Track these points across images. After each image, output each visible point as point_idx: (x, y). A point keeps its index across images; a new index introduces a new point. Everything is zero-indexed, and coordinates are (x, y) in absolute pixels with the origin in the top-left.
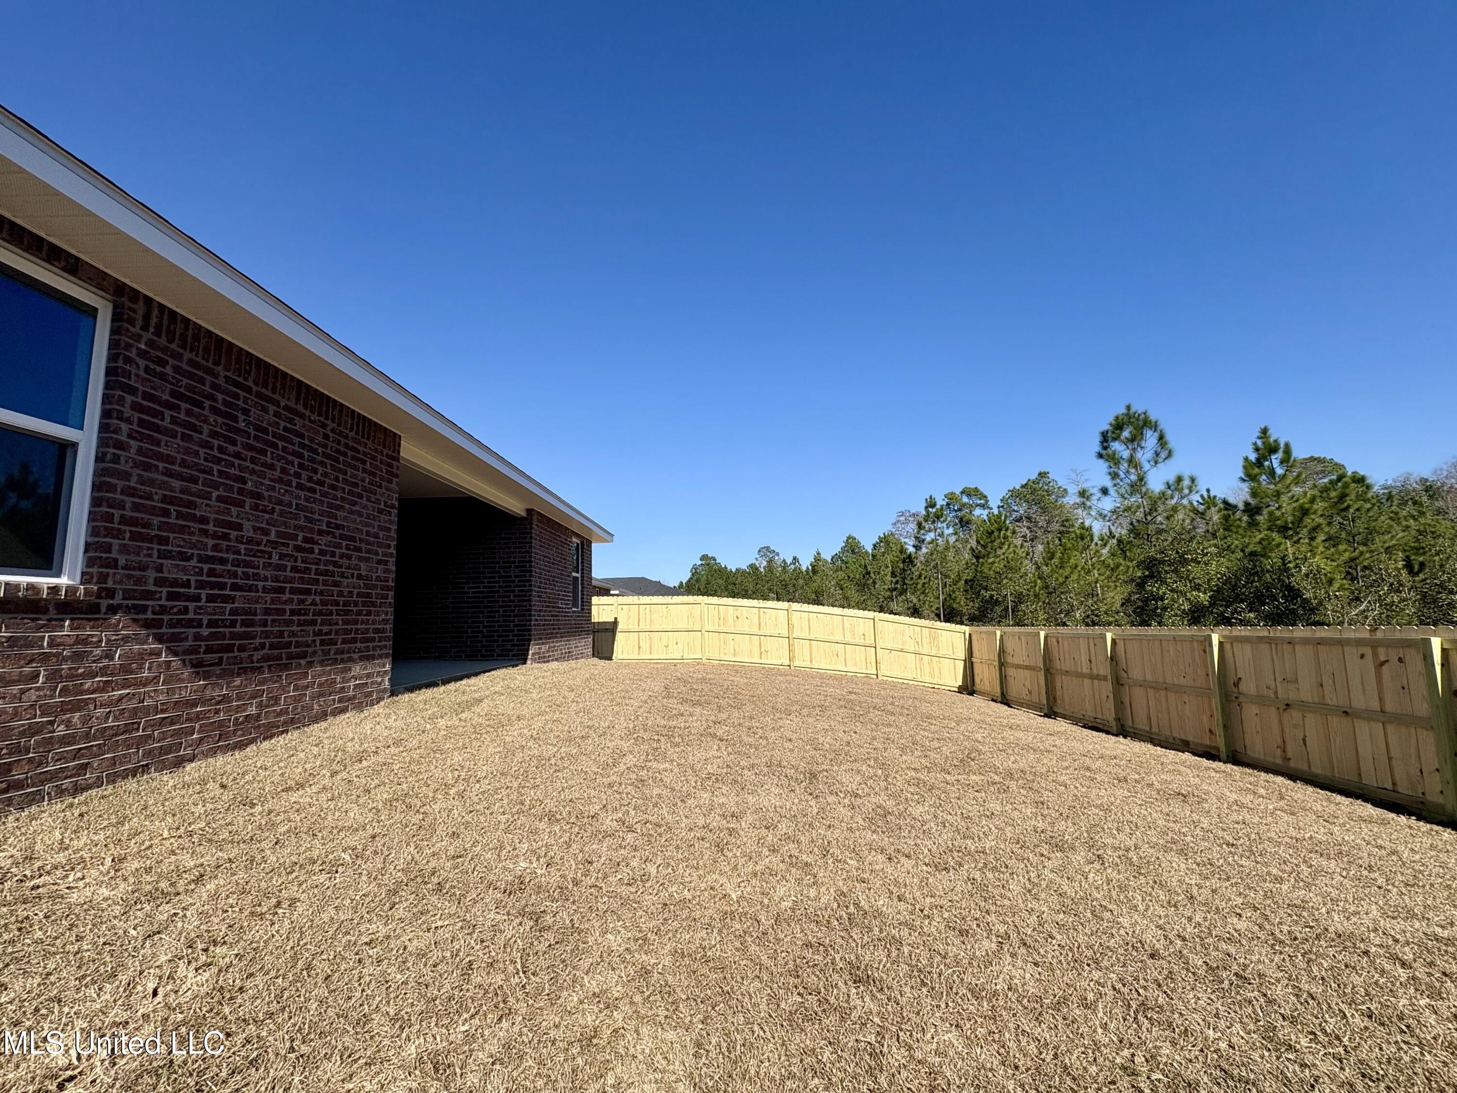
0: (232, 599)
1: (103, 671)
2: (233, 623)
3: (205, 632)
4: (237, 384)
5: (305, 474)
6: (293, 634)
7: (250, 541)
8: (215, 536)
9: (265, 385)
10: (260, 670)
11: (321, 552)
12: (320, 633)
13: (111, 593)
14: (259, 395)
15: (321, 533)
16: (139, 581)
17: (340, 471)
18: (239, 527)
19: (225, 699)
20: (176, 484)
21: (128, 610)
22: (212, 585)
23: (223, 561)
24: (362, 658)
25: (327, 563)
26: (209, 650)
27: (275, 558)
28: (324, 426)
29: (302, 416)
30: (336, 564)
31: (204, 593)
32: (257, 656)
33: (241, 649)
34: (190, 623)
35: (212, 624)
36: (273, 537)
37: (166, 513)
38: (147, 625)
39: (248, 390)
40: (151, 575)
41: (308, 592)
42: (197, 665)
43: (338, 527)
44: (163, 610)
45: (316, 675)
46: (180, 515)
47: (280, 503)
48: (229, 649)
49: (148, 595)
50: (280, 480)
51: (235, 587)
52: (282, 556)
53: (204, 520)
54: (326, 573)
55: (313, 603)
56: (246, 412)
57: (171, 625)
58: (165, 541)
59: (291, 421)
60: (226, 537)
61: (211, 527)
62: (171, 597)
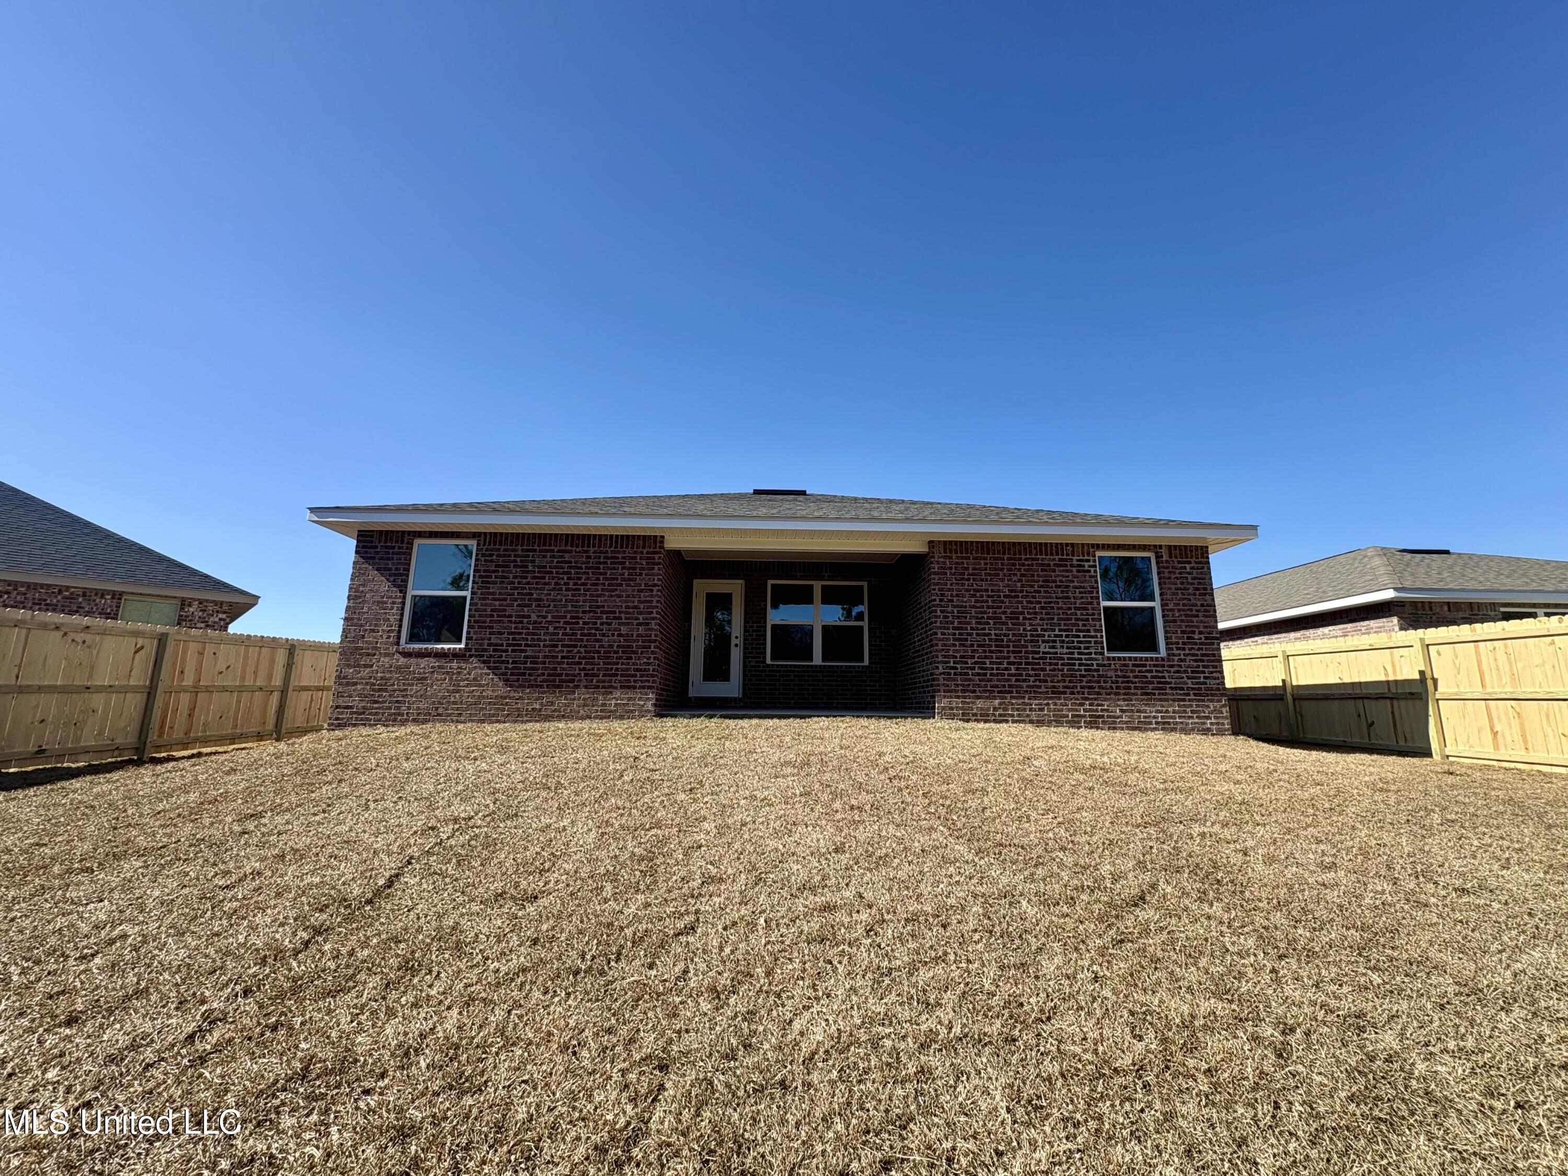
0: (525, 651)
1: (467, 679)
2: (525, 663)
3: (510, 666)
4: (528, 550)
6: (564, 669)
7: (535, 622)
8: (515, 622)
9: (545, 545)
10: (541, 686)
11: (584, 623)
13: (470, 650)
14: (540, 551)
16: (481, 645)
18: (529, 617)
19: (520, 698)
20: (497, 603)
21: (476, 656)
22: (514, 645)
23: (520, 633)
25: (590, 628)
26: (512, 674)
27: (551, 629)
28: (586, 552)
29: (570, 552)
30: (597, 629)
31: (510, 649)
32: (539, 679)
33: (529, 675)
34: (503, 662)
35: (514, 662)
36: (549, 619)
37: (492, 616)
38: (484, 662)
39: (535, 551)
40: (486, 642)
41: (576, 646)
42: (506, 680)
43: (598, 607)
44: (491, 656)
45: (582, 694)
46: (498, 616)
47: (554, 601)
48: (524, 674)
49: (485, 650)
50: (554, 589)
51: (526, 645)
52: (555, 628)
53: (510, 616)
54: (589, 635)
55: (579, 652)
56: (533, 561)
57: (494, 663)
58: (492, 627)
59: (562, 557)
60: (521, 622)
61: (513, 619)
62: (494, 650)
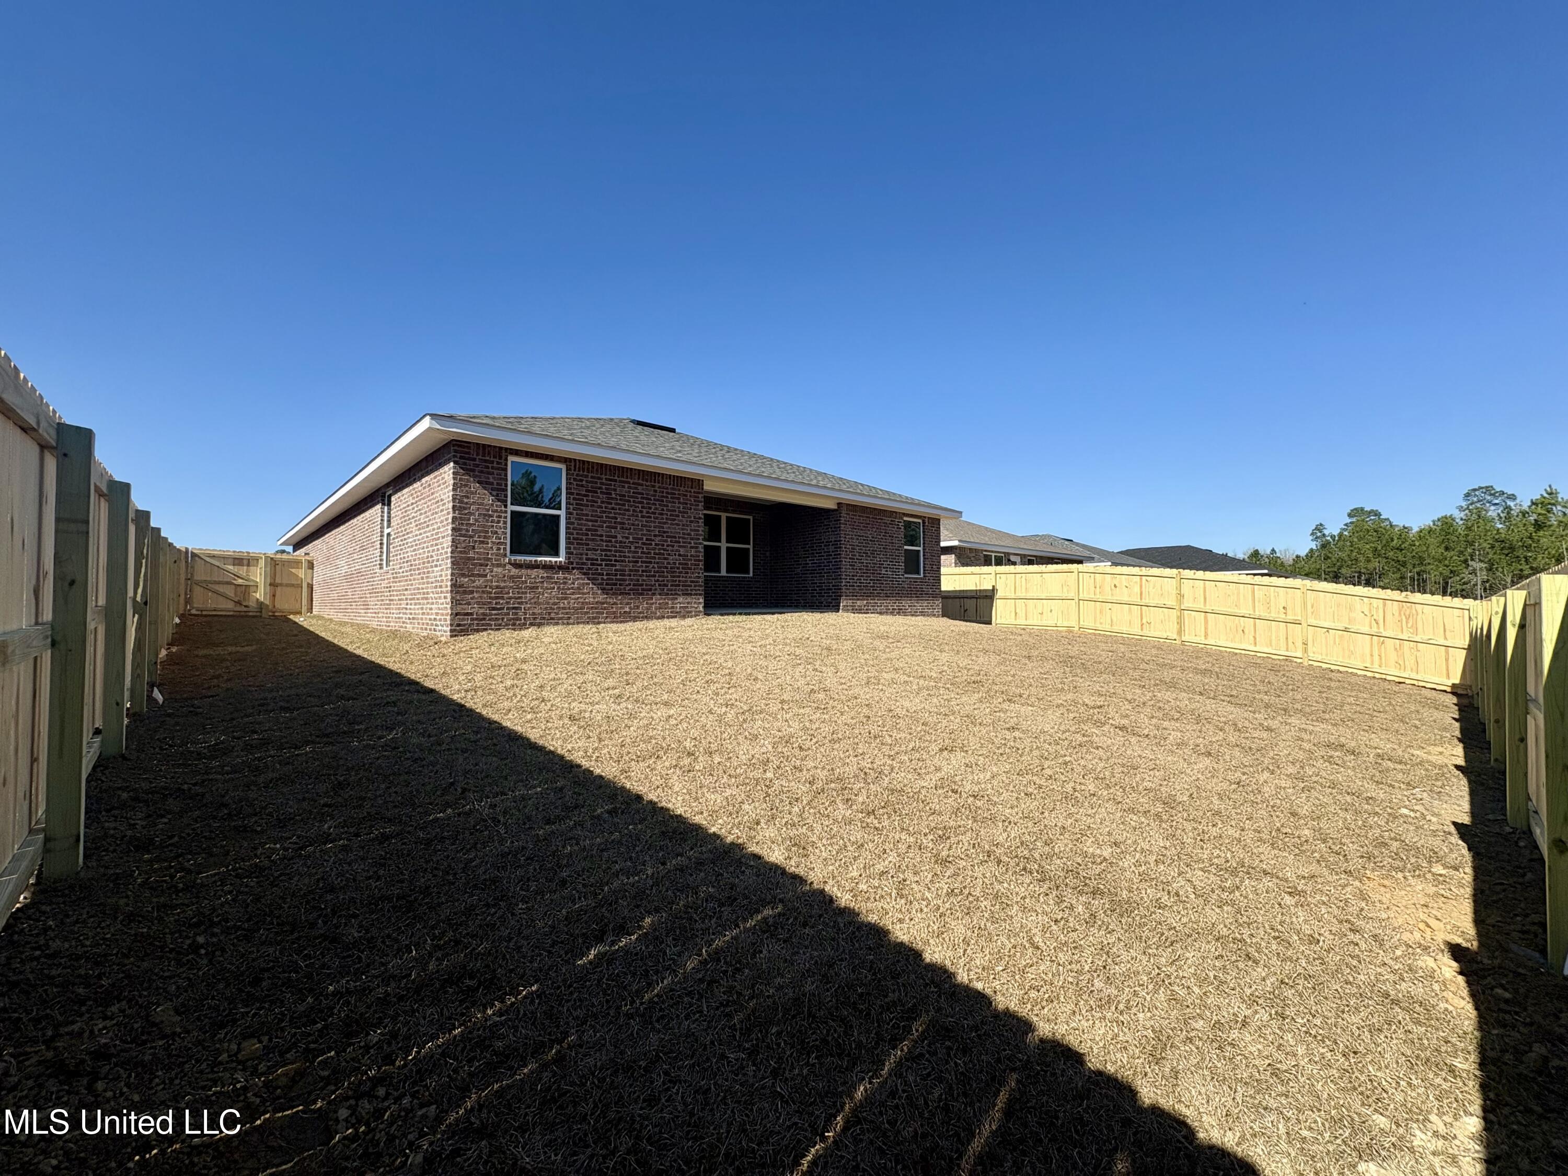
0: (615, 565)
1: (572, 588)
2: (616, 575)
3: (605, 577)
4: (611, 480)
5: (644, 510)
6: (644, 580)
7: (621, 542)
8: (606, 541)
9: (623, 476)
10: (629, 594)
11: (656, 544)
12: (658, 581)
13: (572, 563)
14: (621, 481)
15: (655, 536)
16: (580, 559)
17: (664, 506)
18: (616, 537)
19: (615, 604)
20: (590, 523)
21: (578, 569)
22: (607, 560)
23: (610, 551)
24: (683, 594)
25: (659, 549)
26: (607, 584)
27: (633, 549)
28: (654, 486)
29: (642, 485)
30: (664, 550)
31: (604, 563)
32: (628, 588)
33: (620, 585)
34: (599, 574)
35: (607, 574)
36: (631, 540)
37: (587, 535)
38: (584, 574)
39: (615, 481)
40: (584, 557)
41: (651, 562)
42: (603, 589)
43: (664, 532)
44: (589, 569)
45: (657, 600)
46: (592, 535)
47: (633, 525)
48: (616, 584)
49: (583, 564)
50: (633, 515)
51: (616, 561)
52: (636, 547)
53: (602, 536)
54: (660, 554)
55: (653, 567)
56: (615, 490)
57: (593, 574)
58: (588, 545)
59: (636, 488)
60: (610, 541)
61: (604, 538)
62: (592, 564)
